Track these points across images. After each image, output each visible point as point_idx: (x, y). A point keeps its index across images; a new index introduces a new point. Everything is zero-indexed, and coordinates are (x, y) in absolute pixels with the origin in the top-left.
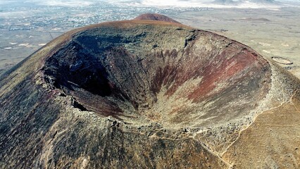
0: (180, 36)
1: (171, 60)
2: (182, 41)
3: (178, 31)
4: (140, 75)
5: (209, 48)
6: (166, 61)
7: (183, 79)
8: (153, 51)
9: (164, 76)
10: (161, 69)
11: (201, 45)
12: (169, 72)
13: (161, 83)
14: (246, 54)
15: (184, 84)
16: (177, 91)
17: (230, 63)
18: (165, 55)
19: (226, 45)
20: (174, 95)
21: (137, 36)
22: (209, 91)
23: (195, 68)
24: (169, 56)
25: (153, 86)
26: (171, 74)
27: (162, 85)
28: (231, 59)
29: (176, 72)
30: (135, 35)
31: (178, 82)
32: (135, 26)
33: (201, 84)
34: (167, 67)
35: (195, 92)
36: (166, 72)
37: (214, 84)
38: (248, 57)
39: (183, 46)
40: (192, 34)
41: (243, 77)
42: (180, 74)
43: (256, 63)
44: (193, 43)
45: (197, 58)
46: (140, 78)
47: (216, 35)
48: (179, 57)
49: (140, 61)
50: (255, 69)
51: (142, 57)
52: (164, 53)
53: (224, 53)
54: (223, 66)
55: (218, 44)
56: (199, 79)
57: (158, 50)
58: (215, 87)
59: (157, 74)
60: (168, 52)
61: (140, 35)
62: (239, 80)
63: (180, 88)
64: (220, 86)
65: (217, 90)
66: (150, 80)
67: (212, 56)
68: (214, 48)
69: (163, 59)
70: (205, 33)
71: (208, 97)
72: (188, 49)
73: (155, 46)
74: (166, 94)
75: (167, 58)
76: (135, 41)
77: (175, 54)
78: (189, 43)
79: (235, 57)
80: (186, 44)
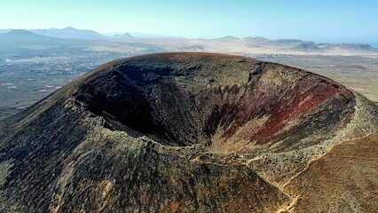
0: (242, 70)
1: (231, 97)
2: (246, 75)
3: (241, 64)
4: (193, 114)
5: (278, 82)
6: (225, 97)
7: (245, 118)
8: (209, 86)
9: (222, 115)
10: (217, 107)
11: (268, 80)
12: (228, 110)
13: (217, 123)
14: (324, 87)
15: (246, 125)
16: (238, 132)
17: (305, 97)
18: (224, 91)
19: (300, 77)
20: (233, 138)
21: (190, 69)
22: (277, 131)
23: (261, 106)
24: (229, 92)
25: (207, 127)
26: (230, 113)
27: (219, 126)
28: (305, 93)
29: (237, 111)
30: (188, 67)
31: (238, 123)
32: (189, 57)
33: (267, 123)
34: (226, 105)
35: (259, 133)
36: (224, 111)
37: (284, 122)
38: (327, 90)
39: (246, 81)
40: (257, 67)
41: (320, 112)
42: (241, 113)
43: (337, 95)
44: (259, 78)
45: (263, 94)
46: (191, 117)
47: (287, 67)
48: (241, 93)
49: (192, 97)
50: (336, 101)
51: (195, 93)
52: (222, 88)
53: (297, 87)
54: (296, 102)
55: (289, 78)
56: (265, 118)
57: (215, 85)
58: (284, 125)
59: (213, 113)
60: (227, 88)
61: (194, 68)
62: (315, 115)
63: (241, 128)
64: (291, 124)
65: (287, 128)
66: (204, 119)
67: (282, 91)
68: (285, 82)
69: (222, 96)
70: (274, 65)
71: (275, 138)
72: (253, 85)
73: (212, 81)
74: (223, 137)
75: (226, 94)
76: (188, 74)
77: (236, 90)
78: (254, 77)
79: (312, 90)
80: (250, 79)
